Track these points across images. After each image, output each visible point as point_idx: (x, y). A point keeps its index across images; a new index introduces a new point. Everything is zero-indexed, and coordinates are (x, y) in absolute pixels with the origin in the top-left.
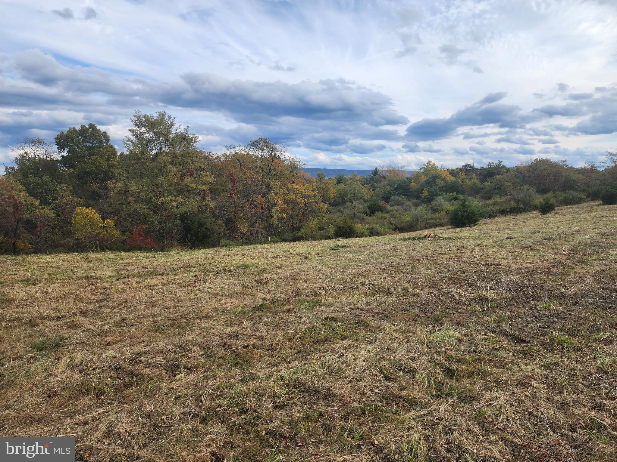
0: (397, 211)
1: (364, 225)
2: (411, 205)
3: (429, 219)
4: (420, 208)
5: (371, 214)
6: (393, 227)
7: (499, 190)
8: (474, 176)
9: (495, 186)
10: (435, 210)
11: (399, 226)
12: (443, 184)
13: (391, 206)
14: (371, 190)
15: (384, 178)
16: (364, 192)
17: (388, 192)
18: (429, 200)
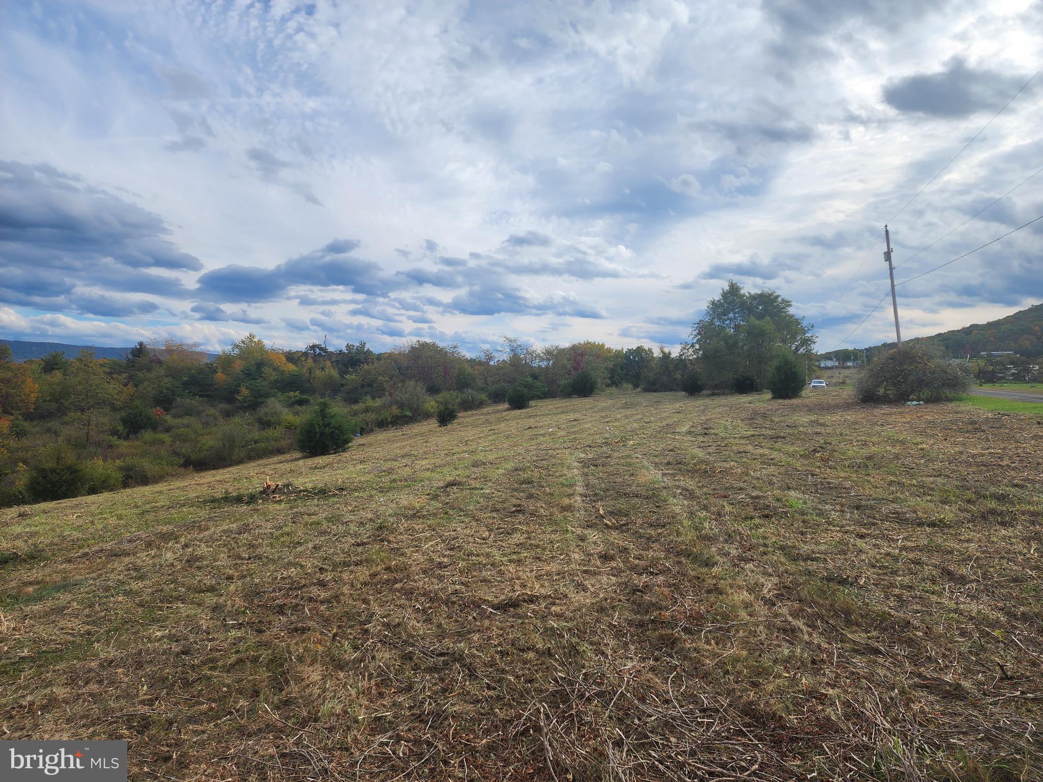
0: (187, 426)
1: (110, 461)
2: (217, 414)
3: (256, 442)
4: (237, 420)
5: (128, 435)
6: (182, 461)
7: (371, 387)
8: (328, 364)
9: (363, 380)
10: (265, 424)
11: (194, 457)
12: (276, 377)
13: (174, 416)
14: (129, 386)
15: (160, 362)
16: (113, 389)
17: (168, 389)
18: (253, 405)
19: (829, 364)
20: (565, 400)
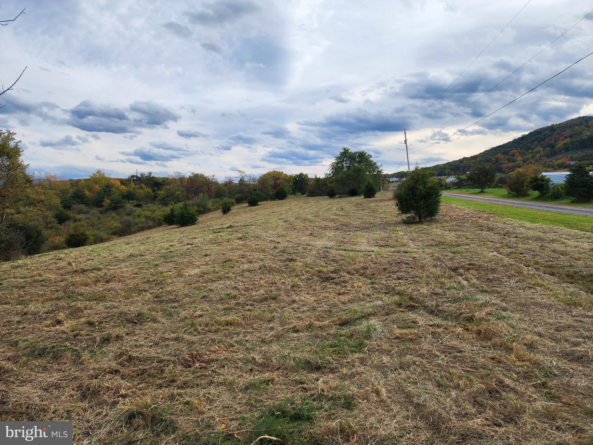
5: (60, 224)
8: (143, 185)
9: (167, 194)
12: (119, 193)
17: (66, 201)
18: (117, 207)
19: (394, 179)
20: (273, 201)
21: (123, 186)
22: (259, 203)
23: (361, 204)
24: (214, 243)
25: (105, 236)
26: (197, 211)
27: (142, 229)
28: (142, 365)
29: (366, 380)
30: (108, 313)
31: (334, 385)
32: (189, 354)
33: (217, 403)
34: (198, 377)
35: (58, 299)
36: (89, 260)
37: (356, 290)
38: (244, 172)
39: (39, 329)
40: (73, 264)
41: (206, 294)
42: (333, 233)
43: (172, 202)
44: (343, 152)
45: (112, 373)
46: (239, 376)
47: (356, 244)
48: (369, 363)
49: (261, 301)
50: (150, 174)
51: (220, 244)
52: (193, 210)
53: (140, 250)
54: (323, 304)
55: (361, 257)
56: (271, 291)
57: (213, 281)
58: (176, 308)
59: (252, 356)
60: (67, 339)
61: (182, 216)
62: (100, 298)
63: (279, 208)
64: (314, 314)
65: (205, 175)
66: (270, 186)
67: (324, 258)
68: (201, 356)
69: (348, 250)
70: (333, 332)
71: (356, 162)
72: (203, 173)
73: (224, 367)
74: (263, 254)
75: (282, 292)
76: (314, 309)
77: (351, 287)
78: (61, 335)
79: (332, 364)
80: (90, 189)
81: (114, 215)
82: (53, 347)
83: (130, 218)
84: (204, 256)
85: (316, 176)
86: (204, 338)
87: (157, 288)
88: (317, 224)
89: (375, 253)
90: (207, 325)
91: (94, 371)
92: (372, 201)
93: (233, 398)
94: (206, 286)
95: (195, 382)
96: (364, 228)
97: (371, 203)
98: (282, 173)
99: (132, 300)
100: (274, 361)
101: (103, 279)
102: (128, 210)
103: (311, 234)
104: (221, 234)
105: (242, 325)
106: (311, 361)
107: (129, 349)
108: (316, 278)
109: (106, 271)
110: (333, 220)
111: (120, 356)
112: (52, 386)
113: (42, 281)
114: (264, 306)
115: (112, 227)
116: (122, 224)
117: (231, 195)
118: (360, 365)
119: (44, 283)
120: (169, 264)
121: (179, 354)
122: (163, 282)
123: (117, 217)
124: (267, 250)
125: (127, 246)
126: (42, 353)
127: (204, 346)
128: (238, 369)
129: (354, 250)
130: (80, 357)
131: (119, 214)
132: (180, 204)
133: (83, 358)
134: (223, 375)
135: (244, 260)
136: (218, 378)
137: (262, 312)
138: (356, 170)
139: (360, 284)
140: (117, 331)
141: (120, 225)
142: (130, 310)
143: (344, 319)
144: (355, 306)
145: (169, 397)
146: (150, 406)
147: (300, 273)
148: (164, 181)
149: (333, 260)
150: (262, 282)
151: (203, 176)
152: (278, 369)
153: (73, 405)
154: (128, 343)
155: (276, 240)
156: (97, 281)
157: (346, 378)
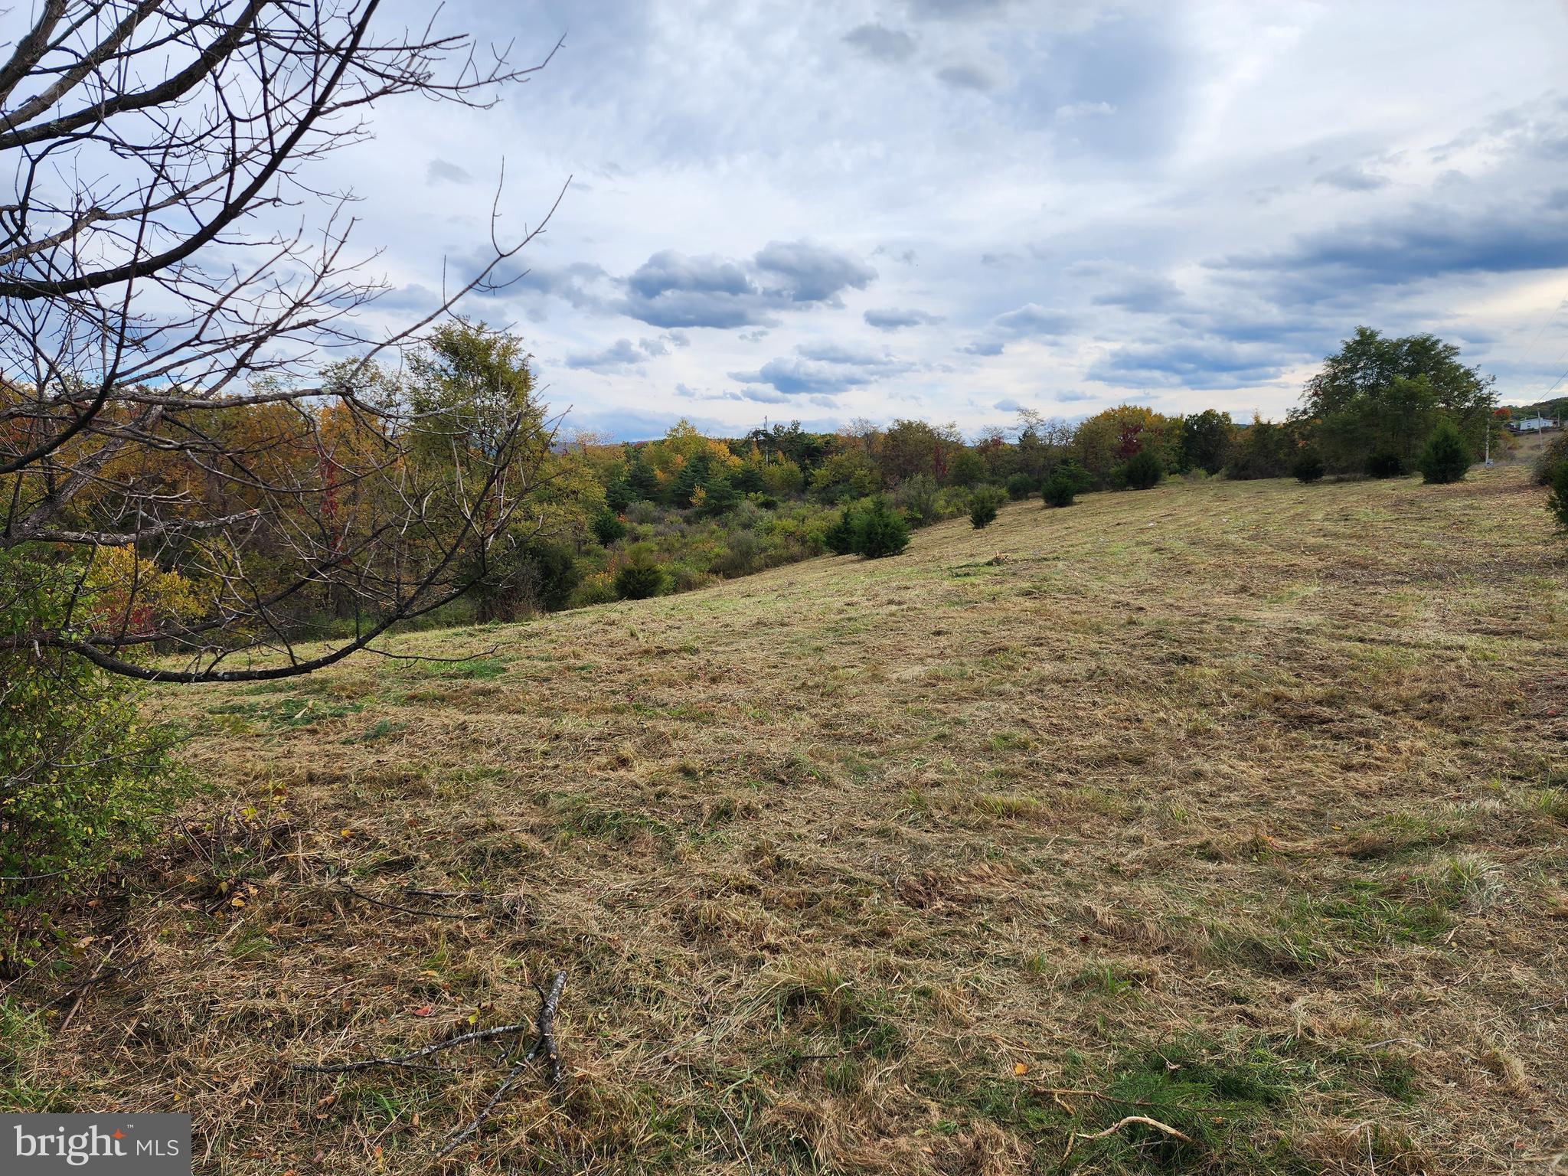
5: (604, 544)
7: (847, 484)
8: (780, 455)
9: (834, 476)
12: (728, 474)
17: (615, 492)
18: (723, 509)
19: (1537, 423)
20: (1118, 494)
21: (734, 458)
22: (1076, 499)
23: (1412, 503)
24: (957, 603)
25: (695, 575)
26: (907, 520)
27: (776, 562)
28: (806, 882)
29: (1454, 1027)
30: (722, 751)
31: (1345, 1023)
32: (916, 875)
33: (1000, 1007)
34: (945, 934)
35: (617, 710)
36: (671, 627)
37: (1407, 761)
38: (1035, 413)
39: (585, 771)
40: (640, 635)
41: (947, 732)
42: (1316, 589)
43: (847, 497)
44: (1356, 342)
45: (742, 892)
46: (1054, 951)
47: (1402, 623)
48: (1462, 978)
49: (1100, 764)
50: (796, 425)
51: (972, 605)
52: (897, 516)
53: (778, 611)
54: (1293, 792)
55: (1420, 662)
56: (1128, 741)
57: (961, 700)
58: (874, 757)
59: (1085, 903)
60: (643, 802)
61: (870, 532)
62: (703, 717)
63: (1138, 513)
64: (1265, 818)
65: (929, 425)
66: (1112, 450)
67: (1288, 659)
68: (945, 882)
69: (1373, 640)
70: (1332, 872)
71: (1401, 372)
72: (925, 421)
73: (1008, 920)
74: (1096, 638)
75: (1161, 747)
76: (1264, 802)
77: (1389, 750)
78: (629, 790)
79: (1336, 962)
80: (665, 464)
81: (715, 527)
82: (616, 816)
83: (749, 535)
84: (934, 634)
85: (1257, 419)
86: (951, 839)
87: (825, 704)
88: (1261, 559)
89: (1469, 653)
90: (954, 809)
91: (705, 880)
92: (1456, 494)
93: (1041, 1004)
94: (946, 710)
95: (937, 946)
96: (1426, 577)
97: (1451, 499)
98: (1149, 411)
99: (773, 727)
100: (1152, 927)
101: (705, 674)
102: (746, 515)
103: (1243, 589)
104: (973, 579)
105: (1048, 820)
106: (1266, 944)
107: (775, 842)
108: (1266, 716)
109: (708, 656)
110: (1315, 550)
111: (755, 856)
112: (621, 900)
113: (582, 668)
114: (1108, 779)
115: (712, 555)
116: (732, 549)
117: (995, 478)
118: (1429, 980)
119: (586, 673)
120: (847, 648)
121: (893, 871)
122: (839, 691)
123: (722, 533)
124: (1106, 627)
125: (747, 601)
126: (595, 826)
127: (952, 861)
128: (1047, 931)
129: (1392, 642)
130: (672, 846)
131: (726, 525)
132: (867, 502)
133: (679, 847)
134: (1009, 940)
135: (1043, 652)
136: (997, 945)
137: (1102, 795)
138: (1402, 395)
139: (1420, 744)
140: (744, 796)
141: (728, 551)
142: (768, 751)
143: (1369, 840)
144: (1403, 807)
145: (879, 970)
146: (837, 984)
147: (1211, 697)
148: (828, 443)
149: (1321, 669)
150: (1099, 714)
151: (925, 427)
152: (1165, 950)
153: (666, 949)
154: (771, 827)
155: (1132, 602)
156: (693, 677)
157: (1383, 1009)
